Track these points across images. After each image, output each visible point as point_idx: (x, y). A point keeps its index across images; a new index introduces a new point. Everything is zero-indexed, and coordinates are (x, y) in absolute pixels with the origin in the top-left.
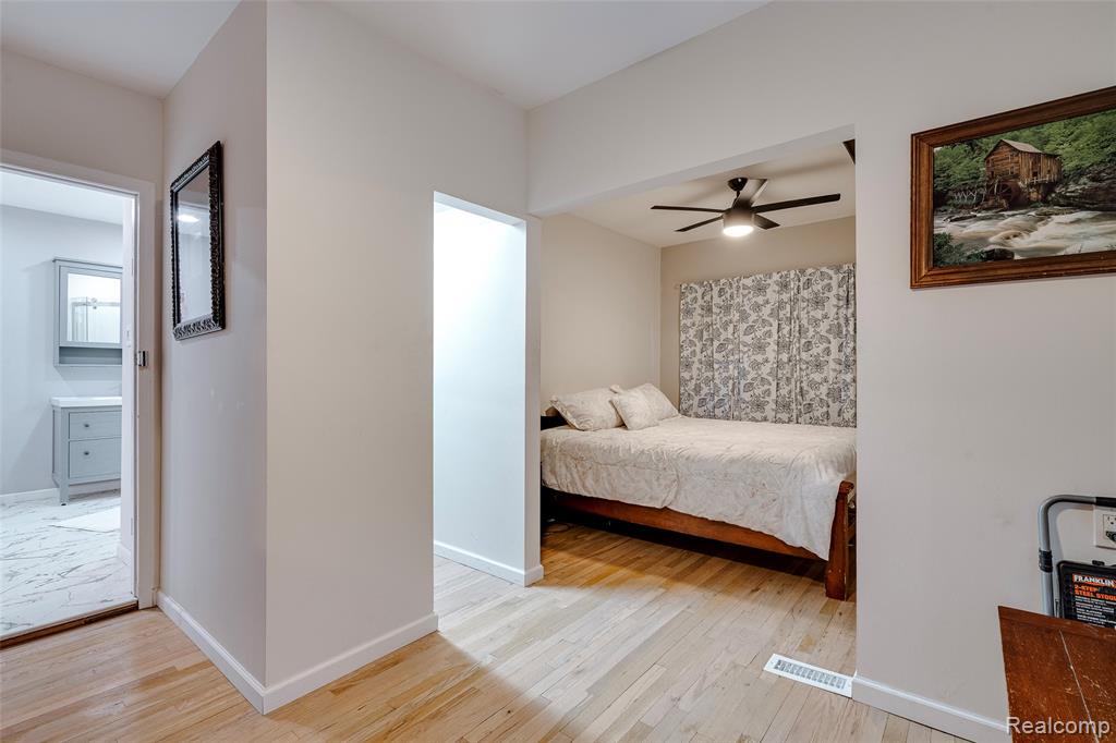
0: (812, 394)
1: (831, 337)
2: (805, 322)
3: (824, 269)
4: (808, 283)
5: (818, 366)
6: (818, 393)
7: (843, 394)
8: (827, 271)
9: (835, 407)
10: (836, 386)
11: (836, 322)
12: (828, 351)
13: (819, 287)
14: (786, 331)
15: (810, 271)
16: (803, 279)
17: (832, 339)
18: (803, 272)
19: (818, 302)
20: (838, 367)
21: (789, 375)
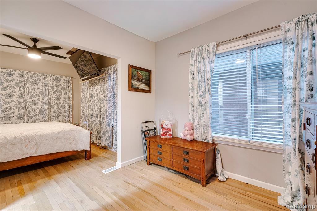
0: (32, 113)
1: (40, 95)
2: (30, 89)
3: (38, 73)
4: (32, 77)
5: (35, 104)
6: (35, 112)
7: (44, 112)
8: (39, 74)
9: (41, 116)
10: (41, 110)
11: (42, 90)
12: (39, 99)
13: (36, 79)
14: (22, 91)
15: (32, 73)
16: (30, 75)
17: (40, 96)
18: (30, 72)
19: (36, 83)
20: (42, 104)
21: (23, 107)
